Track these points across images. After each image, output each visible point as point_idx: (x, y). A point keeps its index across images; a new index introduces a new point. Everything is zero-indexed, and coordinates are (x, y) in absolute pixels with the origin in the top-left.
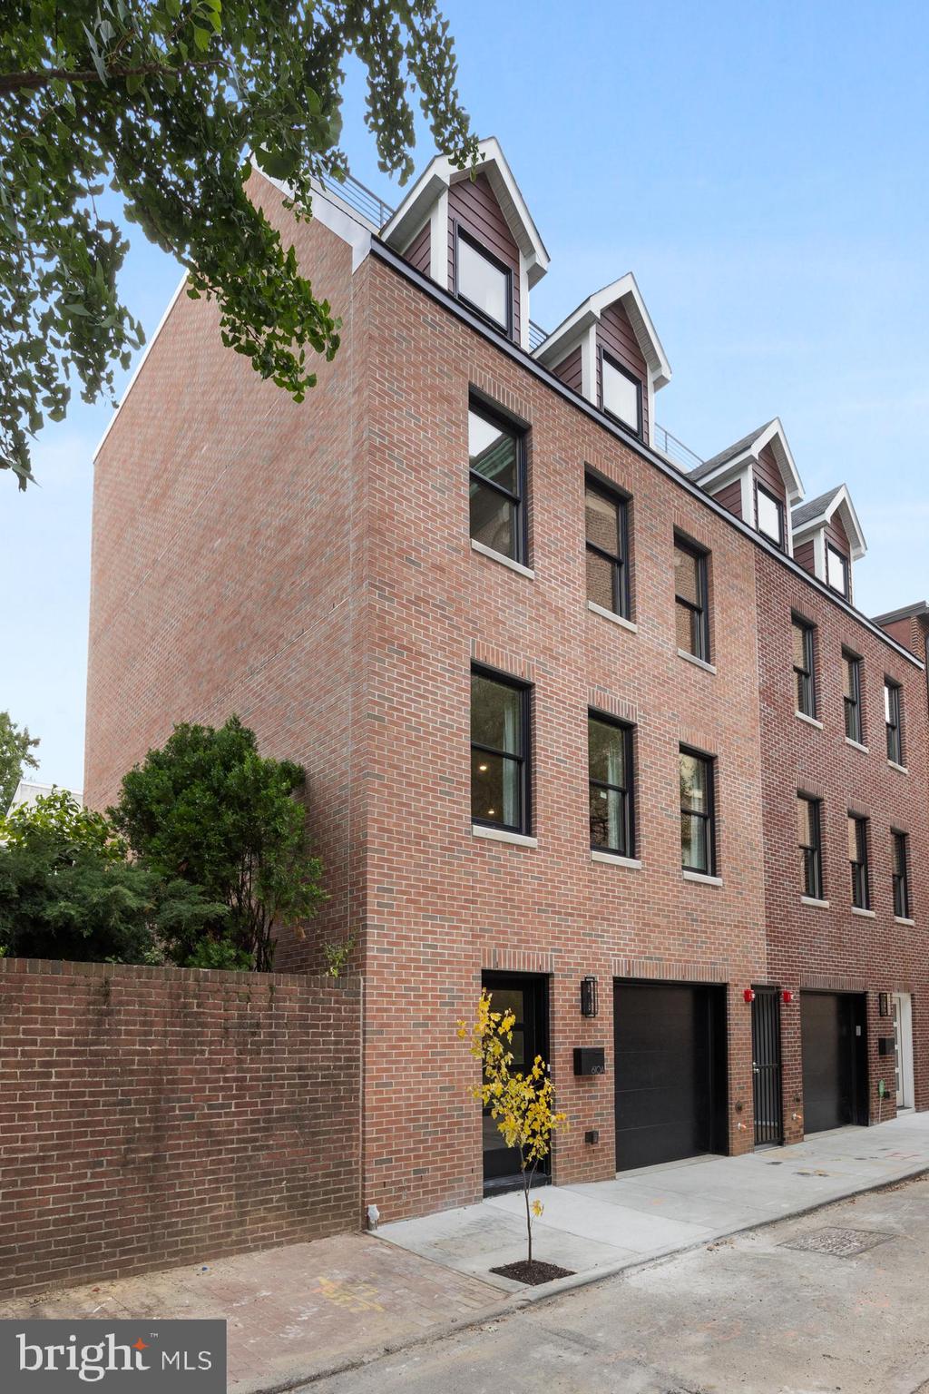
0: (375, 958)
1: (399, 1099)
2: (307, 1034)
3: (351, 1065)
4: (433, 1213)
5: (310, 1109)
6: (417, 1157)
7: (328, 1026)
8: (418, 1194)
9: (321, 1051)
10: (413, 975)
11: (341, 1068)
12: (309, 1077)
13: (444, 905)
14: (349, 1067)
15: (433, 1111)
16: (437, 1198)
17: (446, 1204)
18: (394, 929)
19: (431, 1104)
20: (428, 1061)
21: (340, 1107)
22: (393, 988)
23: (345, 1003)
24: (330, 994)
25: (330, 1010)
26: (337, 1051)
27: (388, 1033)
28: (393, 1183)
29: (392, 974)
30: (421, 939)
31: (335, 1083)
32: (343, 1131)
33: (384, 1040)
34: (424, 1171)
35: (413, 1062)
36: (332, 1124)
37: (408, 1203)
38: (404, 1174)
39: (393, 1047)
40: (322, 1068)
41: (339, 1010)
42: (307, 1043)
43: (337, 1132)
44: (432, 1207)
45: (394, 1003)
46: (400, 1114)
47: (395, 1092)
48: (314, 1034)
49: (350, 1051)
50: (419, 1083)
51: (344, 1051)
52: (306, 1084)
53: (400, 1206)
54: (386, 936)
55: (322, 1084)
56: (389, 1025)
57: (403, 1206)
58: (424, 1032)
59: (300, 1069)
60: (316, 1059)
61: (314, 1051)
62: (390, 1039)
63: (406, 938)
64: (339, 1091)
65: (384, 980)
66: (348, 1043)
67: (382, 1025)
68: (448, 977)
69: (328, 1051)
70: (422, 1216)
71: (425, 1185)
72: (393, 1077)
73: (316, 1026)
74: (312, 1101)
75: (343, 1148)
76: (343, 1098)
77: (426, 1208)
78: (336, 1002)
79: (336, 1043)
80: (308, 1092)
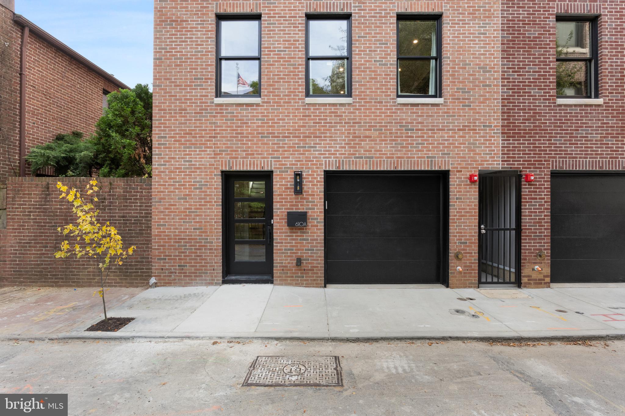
0: (157, 168)
1: (170, 232)
2: (127, 202)
3: (148, 215)
4: (190, 286)
5: (128, 233)
6: (179, 259)
7: (136, 199)
8: (181, 276)
9: (133, 210)
10: (178, 175)
11: (143, 217)
12: (128, 220)
13: (197, 141)
14: (147, 217)
15: (189, 239)
16: (192, 280)
17: (197, 283)
18: (167, 155)
19: (188, 235)
20: (187, 215)
21: (143, 234)
22: (167, 182)
23: (145, 189)
24: (137, 185)
25: (138, 192)
26: (140, 210)
27: (164, 202)
28: (167, 269)
29: (166, 175)
30: (182, 158)
31: (140, 223)
32: (144, 244)
33: (162, 205)
34: (184, 266)
35: (178, 215)
36: (139, 240)
37: (175, 280)
38: (173, 266)
39: (167, 209)
40: (133, 217)
41: (142, 192)
42: (127, 206)
43: (141, 244)
44: (189, 283)
45: (167, 189)
46: (171, 239)
47: (167, 229)
48: (130, 203)
49: (147, 210)
50: (181, 225)
51: (144, 210)
52: (127, 223)
53: (170, 280)
54: (162, 158)
55: (134, 223)
56: (165, 199)
57: (172, 280)
58: (184, 202)
59: (123, 217)
60: (131, 213)
61: (130, 210)
62: (165, 205)
63: (173, 158)
64: (142, 227)
65: (162, 178)
66: (146, 206)
67: (161, 199)
68: (198, 175)
69: (137, 210)
70: (184, 286)
71: (186, 273)
72: (166, 222)
73: (131, 199)
74: (129, 230)
75: (144, 251)
76: (144, 230)
77: (185, 283)
78: (141, 189)
79: (140, 206)
80: (127, 227)
